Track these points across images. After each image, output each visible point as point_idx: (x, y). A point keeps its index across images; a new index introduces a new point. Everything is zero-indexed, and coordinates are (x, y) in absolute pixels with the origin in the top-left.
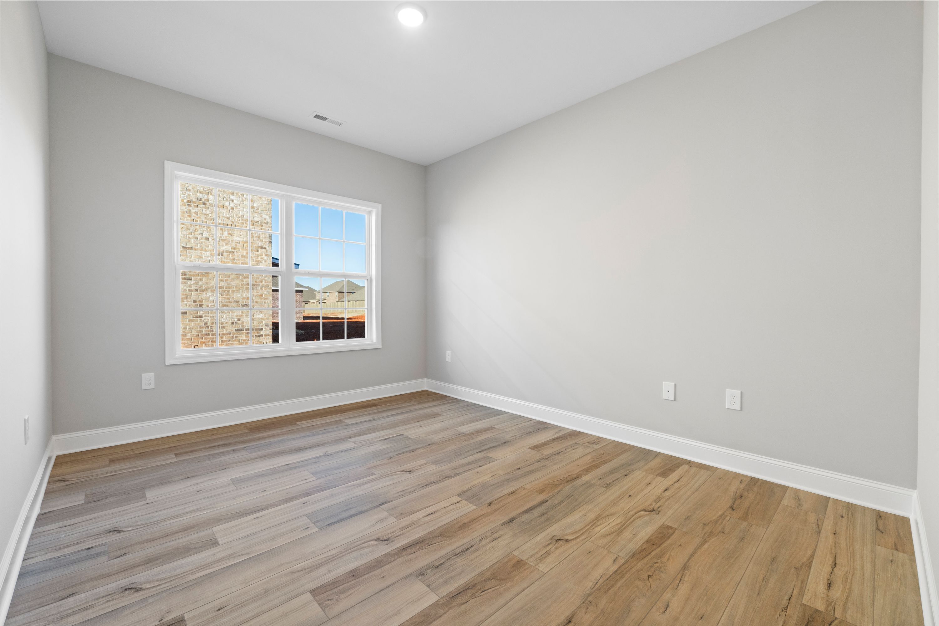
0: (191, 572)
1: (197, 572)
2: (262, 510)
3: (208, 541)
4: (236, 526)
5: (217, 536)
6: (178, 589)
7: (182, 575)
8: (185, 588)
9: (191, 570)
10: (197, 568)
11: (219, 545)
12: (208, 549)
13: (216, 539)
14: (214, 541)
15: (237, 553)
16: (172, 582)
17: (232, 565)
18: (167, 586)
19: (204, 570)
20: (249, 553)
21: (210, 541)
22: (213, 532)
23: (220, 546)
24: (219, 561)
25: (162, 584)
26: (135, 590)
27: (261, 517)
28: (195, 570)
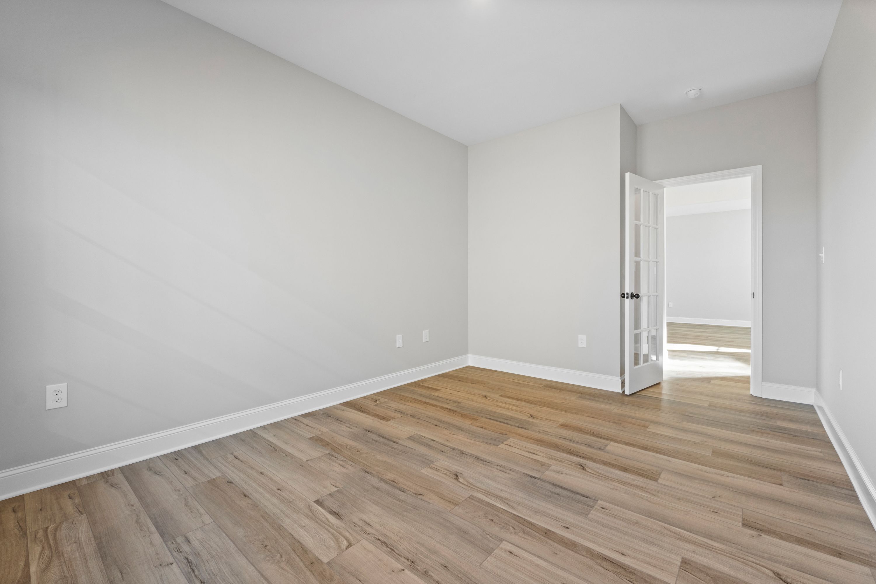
0: (723, 553)
1: (718, 548)
2: (605, 559)
3: (690, 571)
4: (649, 564)
5: (676, 570)
6: (740, 547)
7: (733, 556)
8: (734, 544)
9: (722, 554)
10: (716, 552)
11: (683, 558)
12: (696, 563)
13: (681, 566)
14: (684, 566)
15: (675, 537)
16: (744, 556)
17: (687, 531)
18: (749, 558)
19: (711, 545)
20: (666, 529)
21: (687, 570)
22: (677, 578)
23: (683, 555)
24: (694, 543)
25: (754, 563)
26: (781, 577)
27: (617, 551)
28: (720, 552)
